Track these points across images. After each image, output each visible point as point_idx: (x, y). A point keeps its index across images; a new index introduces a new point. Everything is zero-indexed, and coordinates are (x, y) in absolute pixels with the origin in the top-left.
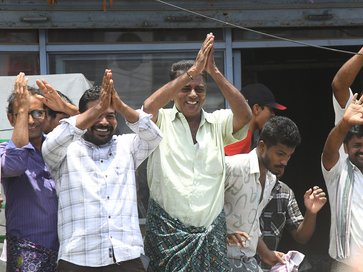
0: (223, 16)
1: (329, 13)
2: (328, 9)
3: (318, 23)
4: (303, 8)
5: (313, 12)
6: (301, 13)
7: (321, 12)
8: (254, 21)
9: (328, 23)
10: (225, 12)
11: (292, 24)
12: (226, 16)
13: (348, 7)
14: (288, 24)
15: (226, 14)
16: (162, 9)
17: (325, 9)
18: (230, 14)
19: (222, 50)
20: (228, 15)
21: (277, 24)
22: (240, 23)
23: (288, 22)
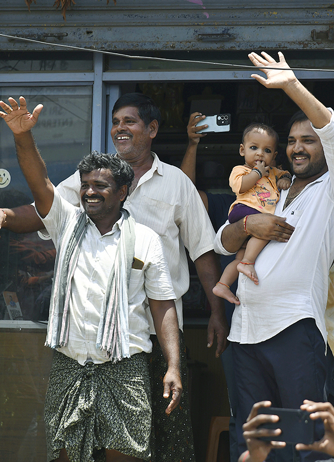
0: (86, 34)
1: (230, 32)
2: (229, 27)
3: (215, 46)
4: (194, 25)
5: (209, 30)
6: (192, 31)
7: (220, 30)
8: (127, 43)
9: (228, 46)
10: (89, 29)
11: (178, 47)
12: (91, 35)
13: (256, 25)
14: (173, 47)
15: (91, 32)
16: (6, 25)
17: (224, 27)
18: (96, 32)
19: (91, 84)
20: (93, 34)
21: (159, 47)
22: (108, 44)
23: (174, 44)
